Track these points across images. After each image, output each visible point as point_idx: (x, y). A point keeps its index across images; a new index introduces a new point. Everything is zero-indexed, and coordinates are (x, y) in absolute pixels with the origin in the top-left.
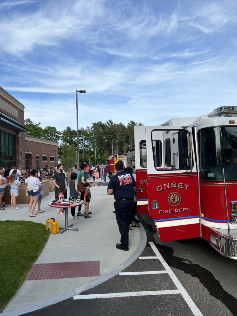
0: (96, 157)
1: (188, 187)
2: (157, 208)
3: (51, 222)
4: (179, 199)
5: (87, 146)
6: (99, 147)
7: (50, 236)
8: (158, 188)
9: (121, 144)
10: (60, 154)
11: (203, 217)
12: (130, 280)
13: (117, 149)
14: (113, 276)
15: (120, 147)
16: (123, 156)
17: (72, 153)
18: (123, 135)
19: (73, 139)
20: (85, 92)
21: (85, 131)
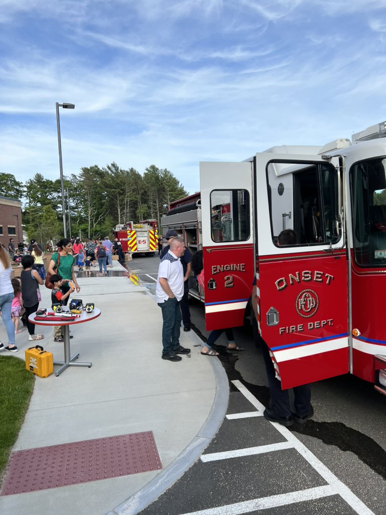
0: (91, 228)
1: (331, 277)
2: (276, 322)
3: (37, 354)
4: (314, 303)
5: (73, 208)
6: (95, 209)
7: (36, 381)
8: (279, 282)
9: (134, 205)
10: (26, 222)
11: (358, 335)
12: (227, 473)
13: (127, 213)
14: (191, 467)
15: (132, 209)
16: (142, 225)
17: (49, 221)
18: (138, 189)
19: (47, 196)
20: (72, 107)
21: (69, 181)
